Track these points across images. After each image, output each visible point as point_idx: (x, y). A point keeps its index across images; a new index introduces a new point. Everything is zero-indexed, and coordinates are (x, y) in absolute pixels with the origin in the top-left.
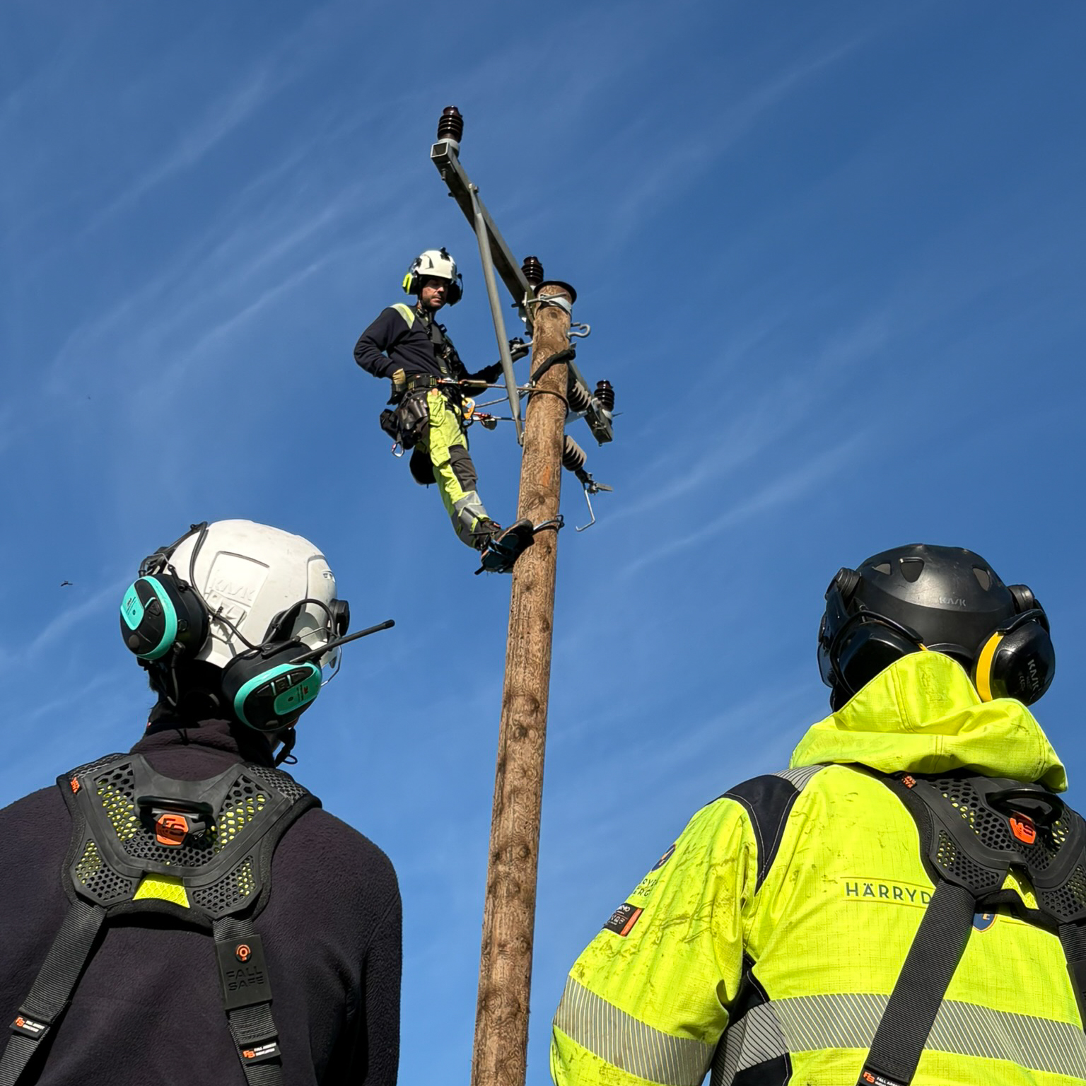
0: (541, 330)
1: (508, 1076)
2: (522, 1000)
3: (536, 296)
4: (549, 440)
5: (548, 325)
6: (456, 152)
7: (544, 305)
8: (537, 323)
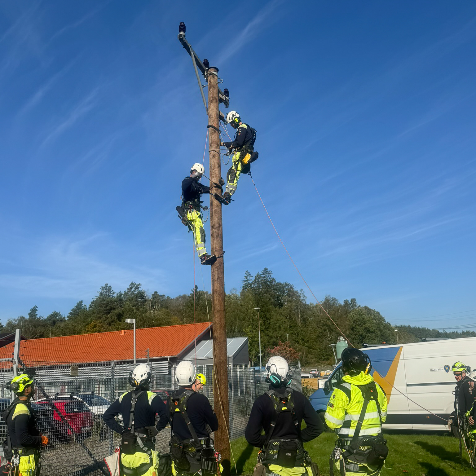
0: (210, 81)
1: (220, 280)
2: (222, 262)
3: (208, 72)
4: (215, 114)
5: (212, 80)
6: (184, 36)
7: (210, 74)
8: (209, 79)
